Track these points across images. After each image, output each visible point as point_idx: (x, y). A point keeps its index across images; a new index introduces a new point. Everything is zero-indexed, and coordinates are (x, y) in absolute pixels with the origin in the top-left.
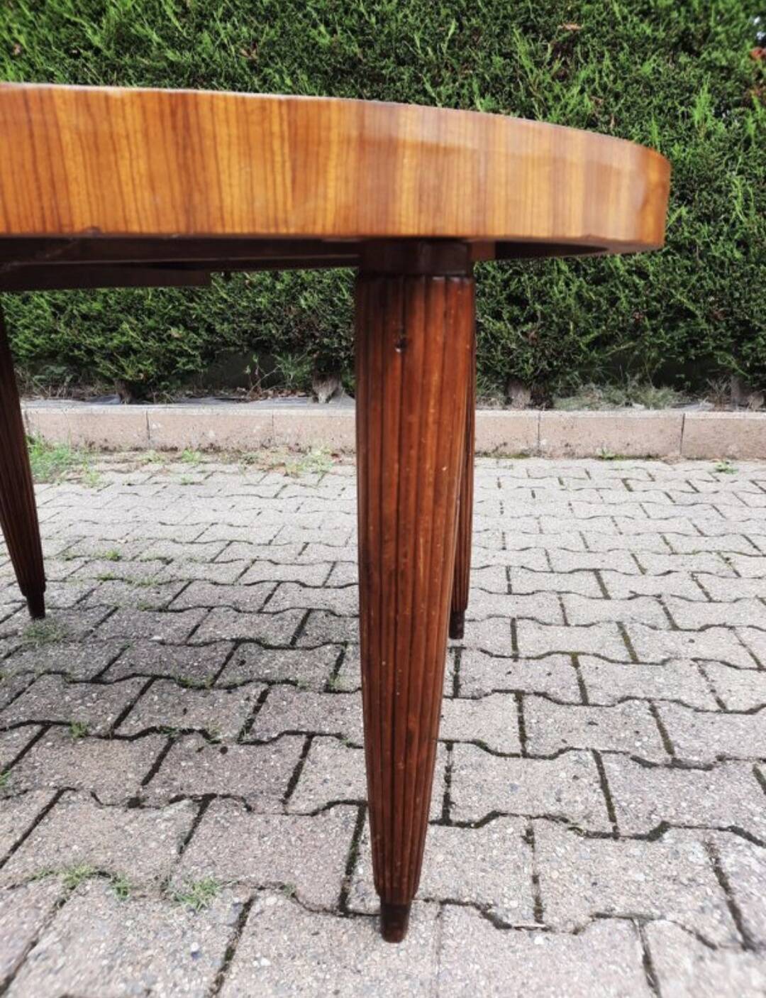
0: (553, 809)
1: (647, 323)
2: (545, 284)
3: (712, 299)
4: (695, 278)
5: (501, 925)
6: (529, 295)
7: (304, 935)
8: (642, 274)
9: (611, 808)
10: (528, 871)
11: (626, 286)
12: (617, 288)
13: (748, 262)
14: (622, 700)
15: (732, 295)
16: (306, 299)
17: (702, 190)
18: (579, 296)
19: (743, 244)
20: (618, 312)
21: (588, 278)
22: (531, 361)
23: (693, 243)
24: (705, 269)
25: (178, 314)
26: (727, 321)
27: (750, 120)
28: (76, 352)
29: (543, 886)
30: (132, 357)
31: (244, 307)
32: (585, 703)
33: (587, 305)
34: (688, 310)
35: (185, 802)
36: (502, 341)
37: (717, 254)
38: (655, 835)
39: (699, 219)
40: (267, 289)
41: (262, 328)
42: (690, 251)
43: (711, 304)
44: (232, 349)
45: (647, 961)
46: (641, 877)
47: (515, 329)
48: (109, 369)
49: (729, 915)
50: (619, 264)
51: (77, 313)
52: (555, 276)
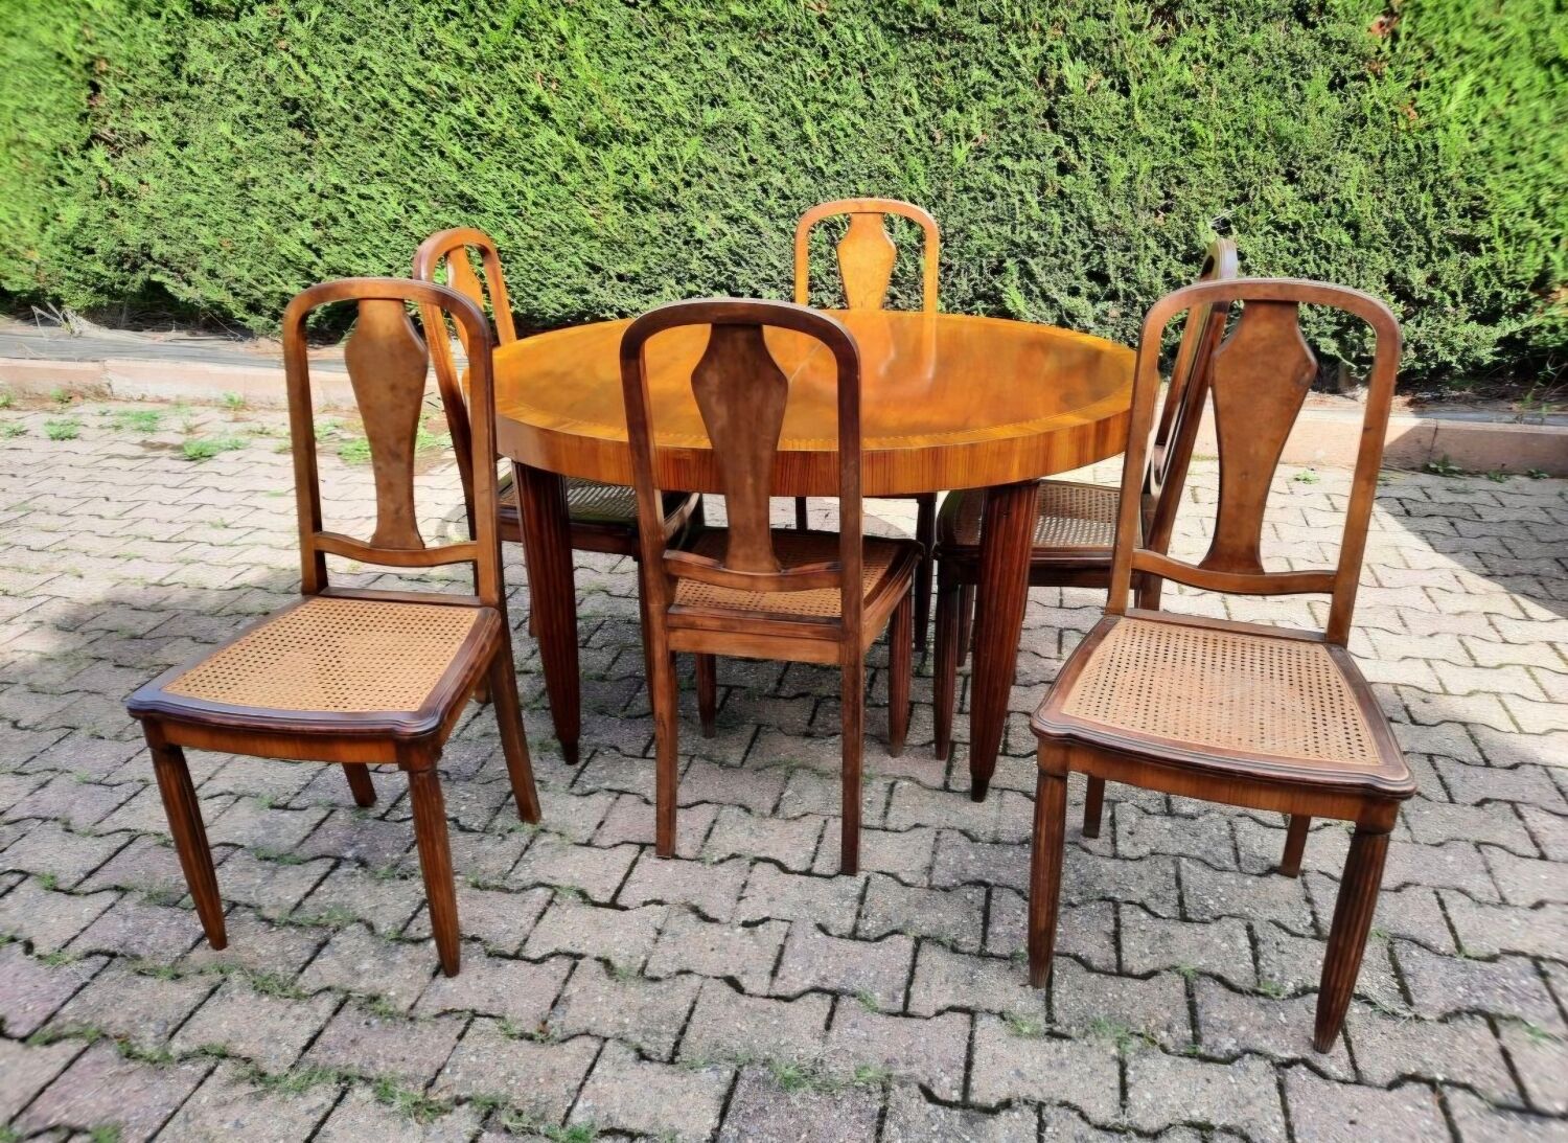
6: (1111, 272)
19: (1354, 228)
21: (1179, 255)
23: (1297, 225)
24: (1309, 252)
36: (1079, 320)
37: (1324, 238)
39: (1305, 199)
51: (612, 274)
52: (1142, 252)
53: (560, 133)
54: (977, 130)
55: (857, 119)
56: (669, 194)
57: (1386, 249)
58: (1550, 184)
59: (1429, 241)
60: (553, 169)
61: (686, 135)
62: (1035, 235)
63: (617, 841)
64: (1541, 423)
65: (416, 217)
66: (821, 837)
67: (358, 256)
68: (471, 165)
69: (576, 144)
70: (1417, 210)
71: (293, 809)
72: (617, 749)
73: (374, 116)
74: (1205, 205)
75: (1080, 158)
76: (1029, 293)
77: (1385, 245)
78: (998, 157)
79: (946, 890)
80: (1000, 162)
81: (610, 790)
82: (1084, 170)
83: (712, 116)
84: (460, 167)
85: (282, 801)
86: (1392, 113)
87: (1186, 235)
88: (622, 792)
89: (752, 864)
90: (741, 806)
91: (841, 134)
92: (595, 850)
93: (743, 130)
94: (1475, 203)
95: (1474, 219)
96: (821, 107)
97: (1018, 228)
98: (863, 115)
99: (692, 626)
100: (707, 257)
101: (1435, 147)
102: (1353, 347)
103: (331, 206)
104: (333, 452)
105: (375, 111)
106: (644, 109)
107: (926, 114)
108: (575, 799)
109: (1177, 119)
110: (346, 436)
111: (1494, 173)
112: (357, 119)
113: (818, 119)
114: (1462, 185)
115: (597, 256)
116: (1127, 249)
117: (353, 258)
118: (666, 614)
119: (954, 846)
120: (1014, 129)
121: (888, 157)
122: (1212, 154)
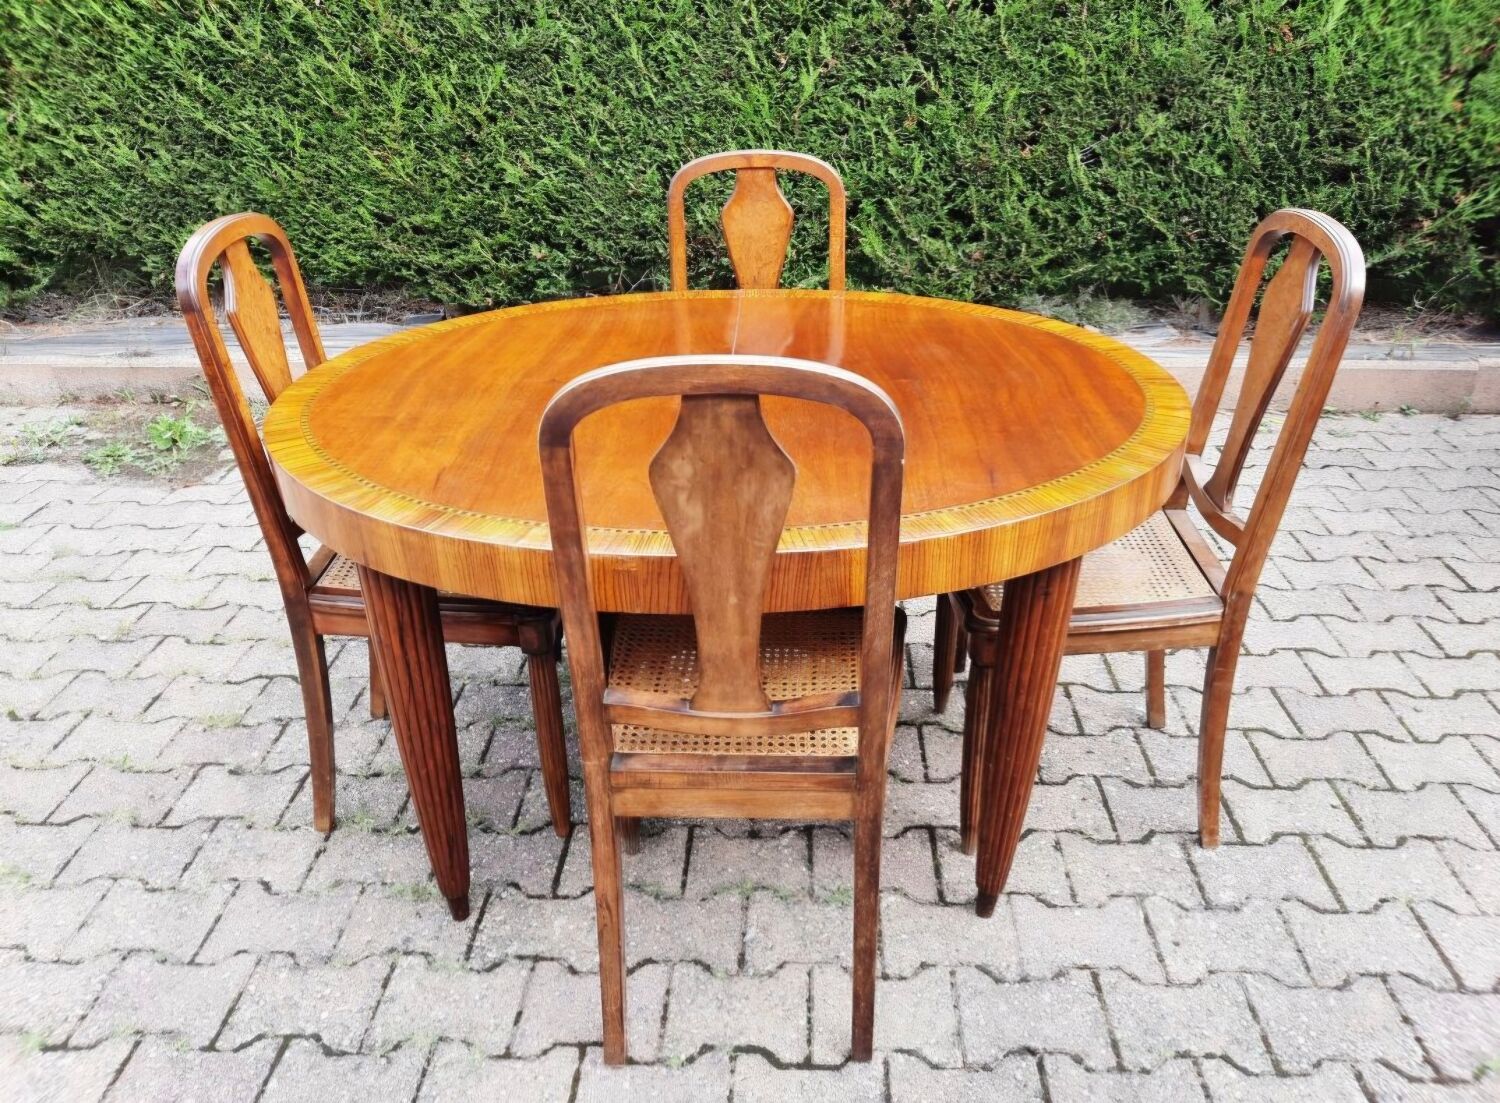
0: (1071, 825)
1: (1110, 243)
2: (995, 198)
3: (1185, 219)
4: (1168, 195)
5: (1050, 905)
6: (975, 211)
7: (923, 920)
8: (1110, 190)
9: (1112, 821)
10: (1062, 869)
11: (1088, 201)
12: (1079, 205)
13: (1230, 178)
14: (1112, 729)
15: (1208, 214)
16: (703, 213)
17: (1183, 95)
18: (1033, 212)
19: (1226, 159)
20: (1079, 233)
21: (1046, 191)
22: (973, 286)
23: (1169, 156)
24: (1180, 185)
25: (539, 229)
26: (1201, 243)
27: (1243, 15)
28: (404, 272)
29: (1073, 879)
30: (478, 278)
31: (625, 222)
32: (1082, 733)
33: (1042, 223)
34: (1158, 231)
35: (792, 833)
36: (941, 264)
37: (1196, 170)
38: (1146, 840)
39: (1177, 128)
40: (655, 201)
41: (646, 246)
42: (1164, 163)
43: (1185, 225)
44: (606, 269)
45: (1147, 921)
46: (1138, 870)
47: (955, 248)
48: (447, 293)
49: (1197, 890)
50: (1081, 175)
51: (407, 225)
52: (1007, 189)
53: (330, 59)
54: (826, 52)
55: (688, 40)
56: (470, 130)
57: (1258, 181)
58: (1419, 110)
59: (1299, 170)
60: (324, 103)
61: (487, 61)
62: (892, 171)
63: (546, 1045)
64: (1412, 358)
65: (155, 163)
66: (809, 1000)
67: (84, 213)
68: (219, 100)
69: (352, 73)
70: (1290, 139)
71: (77, 1048)
72: (516, 886)
73: (85, 38)
74: (1073, 136)
75: (941, 85)
76: (886, 236)
77: (1256, 176)
78: (851, 84)
79: (986, 1068)
80: (853, 90)
81: (521, 958)
82: (945, 99)
83: (515, 41)
84: (207, 103)
85: (58, 1038)
86: (1268, 33)
87: (1054, 169)
88: (537, 959)
89: (733, 1059)
90: (697, 962)
91: (670, 58)
92: (519, 1064)
93: (556, 55)
94: (1347, 130)
95: (1345, 148)
96: (646, 27)
97: (875, 166)
98: (695, 36)
99: (646, 784)
100: (521, 204)
101: (1311, 71)
102: (1219, 284)
103: (40, 151)
104: (78, 459)
105: (86, 31)
106: (432, 29)
107: (767, 35)
108: (475, 977)
109: (1046, 42)
110: (93, 435)
111: (1367, 99)
112: (64, 42)
113: (644, 41)
114: (1335, 112)
115: (385, 205)
116: (991, 186)
117: (78, 215)
118: (608, 771)
119: (977, 993)
120: (868, 52)
121: (726, 85)
122: (1082, 80)
